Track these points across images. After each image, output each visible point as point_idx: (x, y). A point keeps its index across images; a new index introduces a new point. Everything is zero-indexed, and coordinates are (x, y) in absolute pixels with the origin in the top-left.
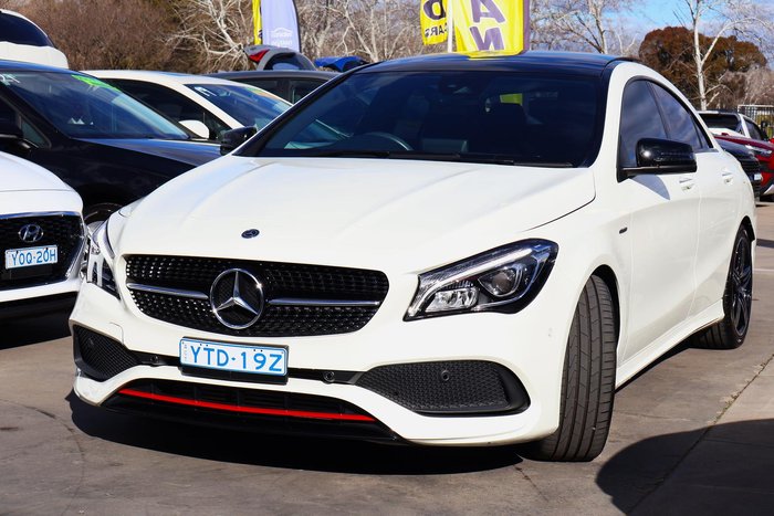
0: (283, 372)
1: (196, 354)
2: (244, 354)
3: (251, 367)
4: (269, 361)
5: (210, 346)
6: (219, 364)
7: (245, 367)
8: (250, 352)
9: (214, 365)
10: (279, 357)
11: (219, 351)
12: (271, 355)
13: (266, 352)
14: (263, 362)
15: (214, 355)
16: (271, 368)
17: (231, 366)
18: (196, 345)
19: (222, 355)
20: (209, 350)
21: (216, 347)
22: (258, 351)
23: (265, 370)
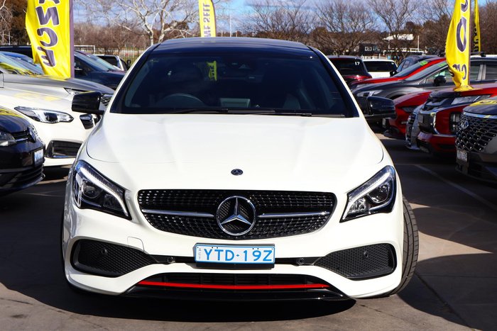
0: (273, 261)
1: (208, 254)
2: (246, 252)
3: (251, 260)
4: (264, 255)
5: (220, 248)
6: (226, 259)
7: (246, 260)
8: (250, 250)
9: (223, 260)
10: (270, 252)
11: (227, 251)
12: (265, 251)
13: (262, 249)
14: (259, 256)
15: (223, 254)
16: (264, 260)
17: (236, 260)
18: (208, 248)
19: (228, 253)
20: (219, 251)
21: (225, 249)
22: (256, 249)
23: (260, 261)
